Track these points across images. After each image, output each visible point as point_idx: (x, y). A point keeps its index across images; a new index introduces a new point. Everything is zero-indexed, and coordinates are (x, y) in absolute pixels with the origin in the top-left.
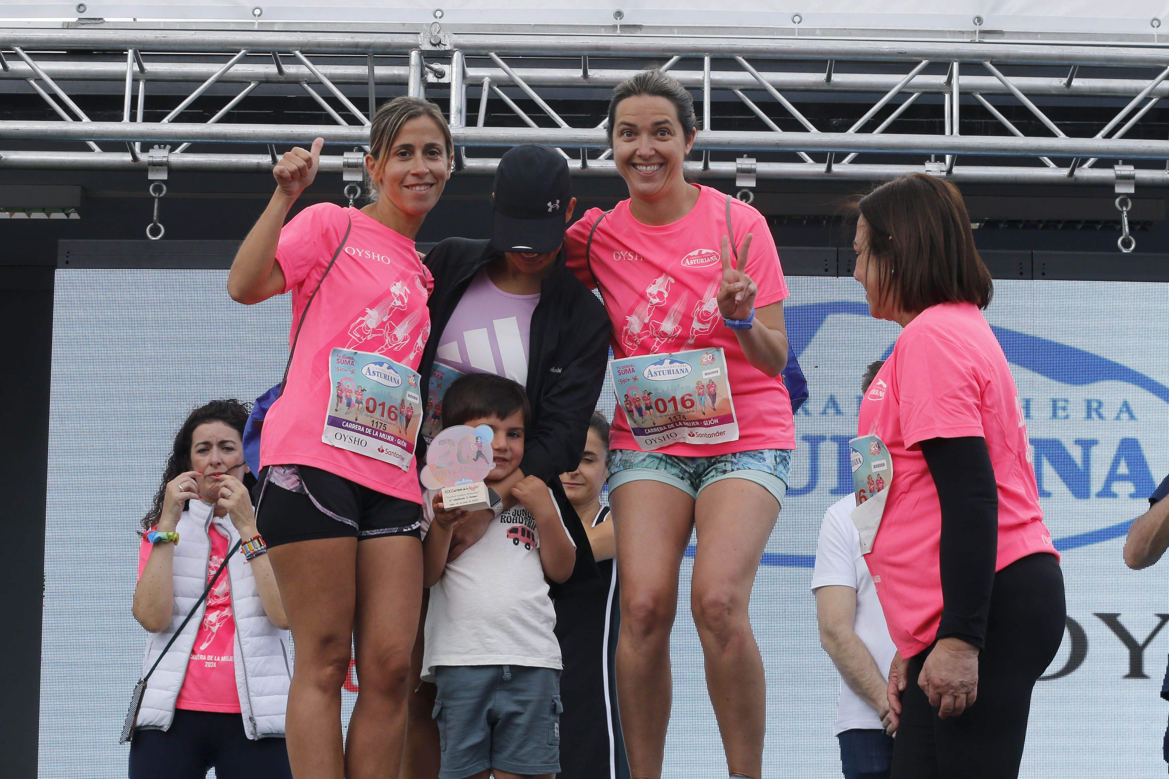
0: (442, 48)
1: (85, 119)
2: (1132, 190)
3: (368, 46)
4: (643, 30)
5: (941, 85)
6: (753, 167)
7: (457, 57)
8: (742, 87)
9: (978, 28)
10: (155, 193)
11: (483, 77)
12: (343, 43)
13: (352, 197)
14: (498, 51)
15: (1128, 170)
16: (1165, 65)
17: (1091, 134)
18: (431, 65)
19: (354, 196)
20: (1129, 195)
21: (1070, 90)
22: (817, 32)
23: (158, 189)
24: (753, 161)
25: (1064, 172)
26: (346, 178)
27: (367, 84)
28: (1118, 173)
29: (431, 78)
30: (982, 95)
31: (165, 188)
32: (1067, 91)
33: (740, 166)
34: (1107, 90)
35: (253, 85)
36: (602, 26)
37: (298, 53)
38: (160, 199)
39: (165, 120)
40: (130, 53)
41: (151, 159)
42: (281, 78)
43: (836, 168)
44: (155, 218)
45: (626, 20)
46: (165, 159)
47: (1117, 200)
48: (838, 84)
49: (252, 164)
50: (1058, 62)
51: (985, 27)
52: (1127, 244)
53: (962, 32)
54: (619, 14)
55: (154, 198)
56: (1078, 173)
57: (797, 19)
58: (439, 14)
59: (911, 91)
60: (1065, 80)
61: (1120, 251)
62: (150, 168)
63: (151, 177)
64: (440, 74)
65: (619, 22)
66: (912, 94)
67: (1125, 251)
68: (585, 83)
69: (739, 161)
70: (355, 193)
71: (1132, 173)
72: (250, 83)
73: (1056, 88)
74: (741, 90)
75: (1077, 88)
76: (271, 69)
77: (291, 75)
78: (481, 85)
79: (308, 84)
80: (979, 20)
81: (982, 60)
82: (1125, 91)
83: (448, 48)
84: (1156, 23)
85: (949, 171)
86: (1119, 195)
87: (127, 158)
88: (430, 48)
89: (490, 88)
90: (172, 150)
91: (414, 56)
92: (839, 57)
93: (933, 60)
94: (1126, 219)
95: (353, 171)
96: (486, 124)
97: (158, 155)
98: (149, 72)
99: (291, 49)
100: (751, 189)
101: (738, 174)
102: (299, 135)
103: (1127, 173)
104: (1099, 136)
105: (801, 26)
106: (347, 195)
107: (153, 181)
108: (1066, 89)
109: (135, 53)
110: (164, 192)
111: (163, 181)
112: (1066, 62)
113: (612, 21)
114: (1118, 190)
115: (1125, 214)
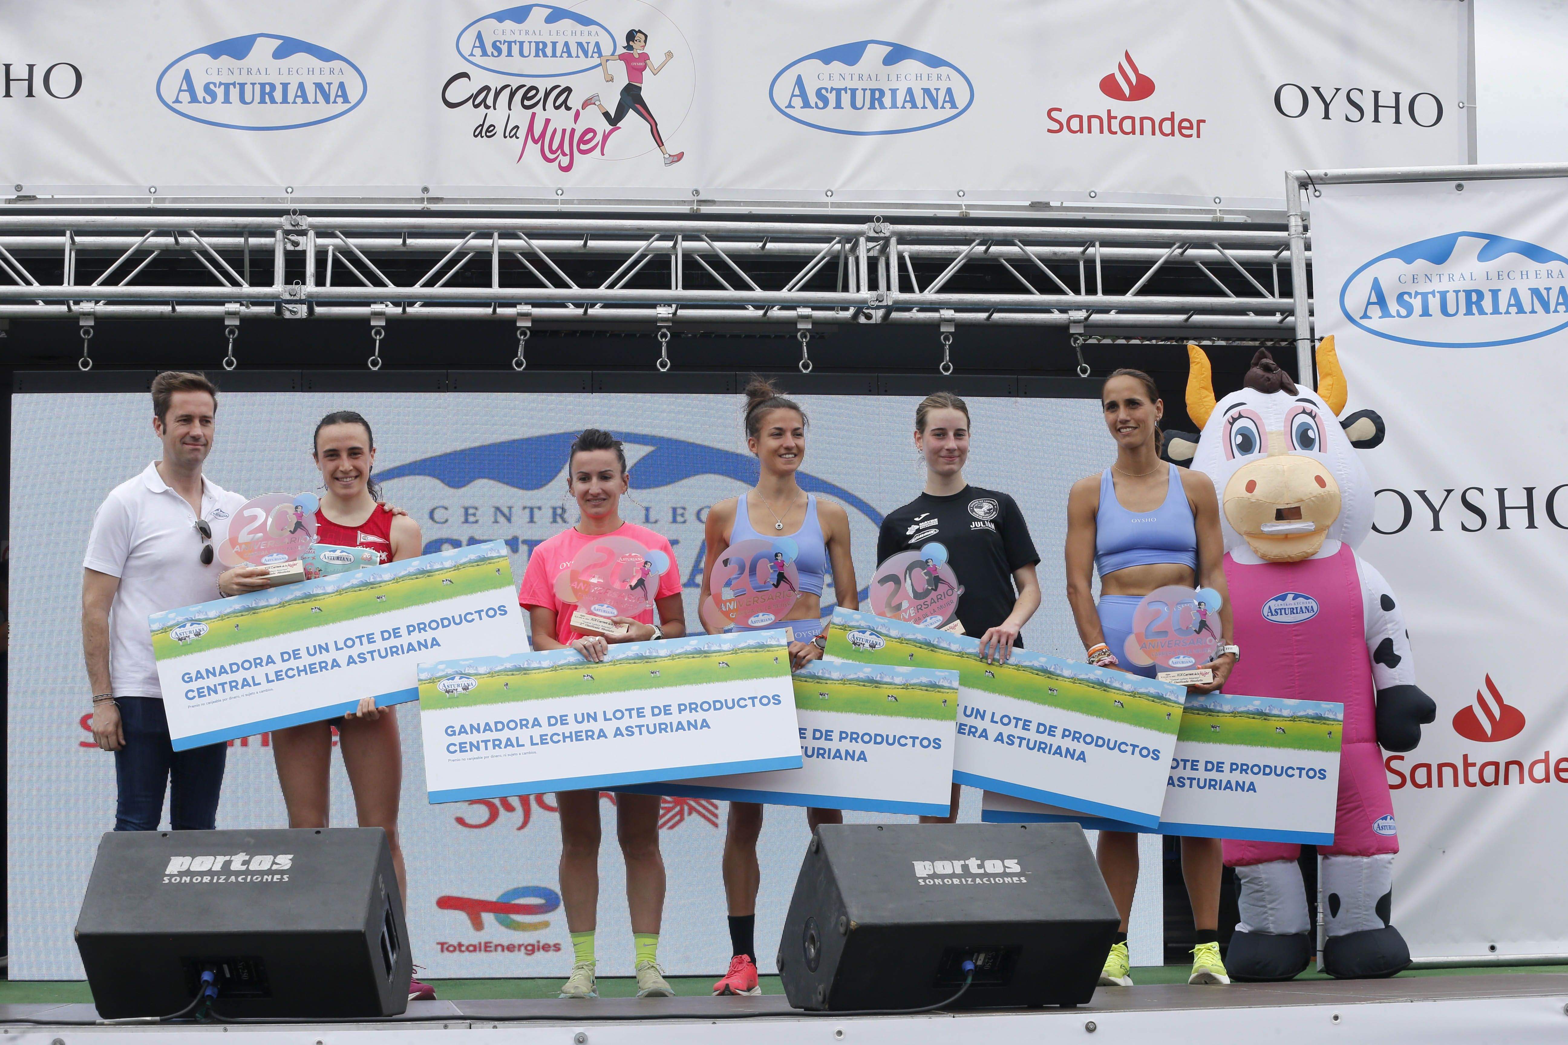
0: (300, 228)
1: (36, 284)
2: (810, 327)
3: (245, 226)
4: (444, 201)
5: (668, 248)
6: (529, 311)
7: (311, 233)
8: (521, 251)
9: (696, 198)
10: (84, 335)
11: (328, 246)
12: (226, 225)
13: (231, 336)
14: (341, 230)
15: (807, 311)
16: (834, 236)
17: (780, 288)
18: (290, 237)
19: (234, 335)
20: (807, 330)
21: (765, 251)
22: (575, 202)
23: (87, 332)
24: (529, 307)
25: (761, 313)
26: (227, 323)
27: (242, 252)
28: (800, 313)
29: (290, 247)
30: (698, 255)
31: (92, 331)
32: (762, 253)
33: (519, 311)
34: (792, 251)
35: (156, 253)
36: (412, 199)
37: (192, 232)
38: (89, 340)
39: (95, 284)
40: (68, 233)
41: (81, 310)
42: (178, 248)
43: (590, 311)
44: (85, 354)
45: (432, 194)
46: (92, 310)
47: (799, 334)
48: (592, 248)
49: (157, 312)
50: (755, 234)
51: (701, 197)
52: (806, 366)
53: (685, 202)
54: (426, 190)
55: (83, 340)
56: (770, 313)
57: (560, 192)
58: (290, 190)
59: (647, 253)
60: (760, 244)
61: (802, 371)
62: (81, 317)
63: (81, 323)
64: (296, 244)
65: (426, 196)
66: (647, 255)
67: (804, 372)
68: (404, 249)
69: (519, 307)
70: (234, 333)
71: (810, 313)
72: (153, 252)
73: (753, 250)
74: (520, 254)
75: (769, 250)
76: (171, 240)
77: (184, 245)
78: (327, 252)
79: (198, 252)
80: (697, 192)
81: (699, 234)
82: (805, 251)
83: (304, 228)
84: (829, 193)
85: (675, 314)
86: (800, 329)
87: (64, 308)
88: (290, 228)
89: (334, 255)
90: (97, 302)
91: (279, 233)
92: (593, 232)
93: (663, 233)
94: (805, 348)
95: (233, 318)
96: (332, 285)
97: (86, 307)
98: (78, 244)
99: (187, 229)
100: (528, 328)
101: (518, 317)
102: (195, 294)
103: (807, 313)
104: (785, 290)
105: (563, 197)
106: (228, 336)
107: (83, 327)
108: (761, 251)
109: (71, 233)
110: (91, 335)
111: (91, 327)
112: (761, 235)
113: (420, 195)
114: (800, 326)
115: (805, 344)
